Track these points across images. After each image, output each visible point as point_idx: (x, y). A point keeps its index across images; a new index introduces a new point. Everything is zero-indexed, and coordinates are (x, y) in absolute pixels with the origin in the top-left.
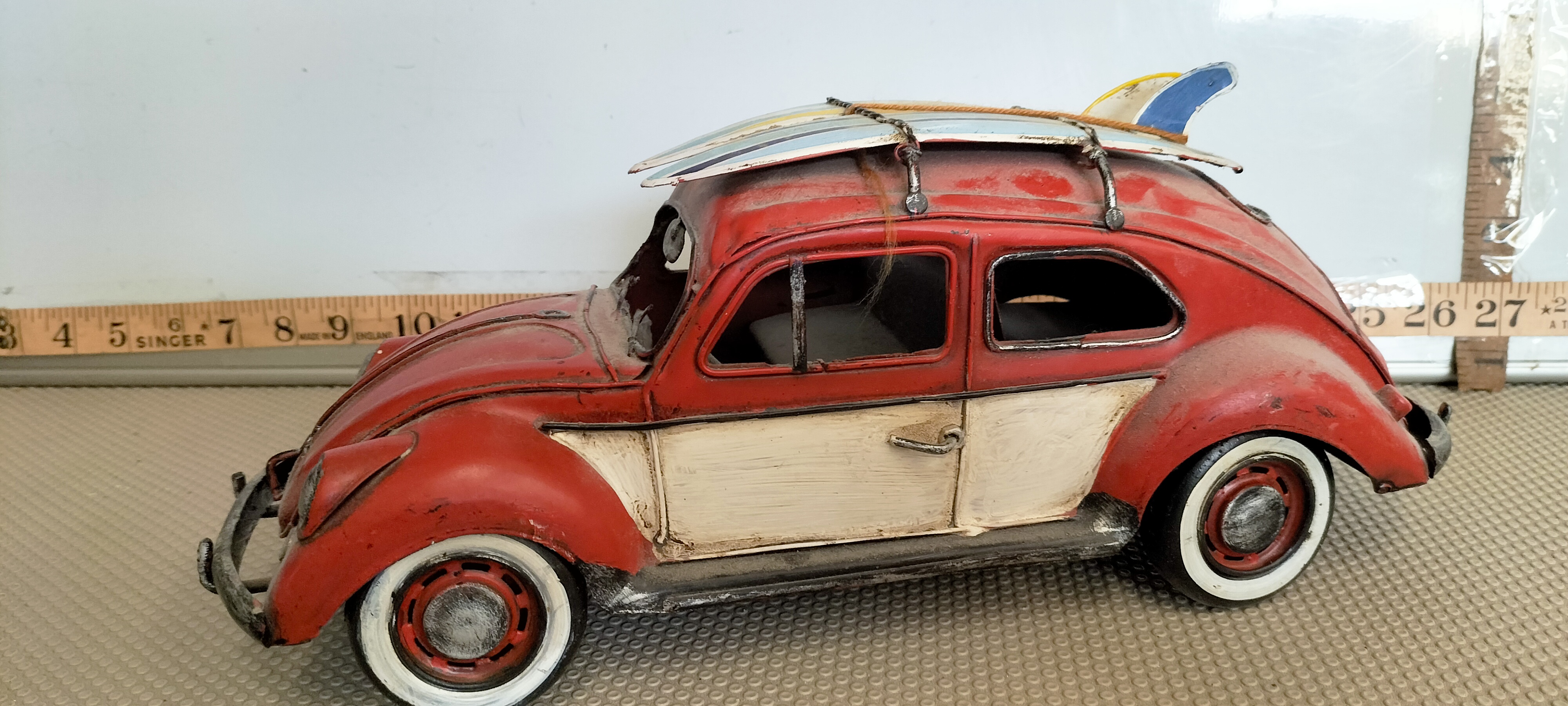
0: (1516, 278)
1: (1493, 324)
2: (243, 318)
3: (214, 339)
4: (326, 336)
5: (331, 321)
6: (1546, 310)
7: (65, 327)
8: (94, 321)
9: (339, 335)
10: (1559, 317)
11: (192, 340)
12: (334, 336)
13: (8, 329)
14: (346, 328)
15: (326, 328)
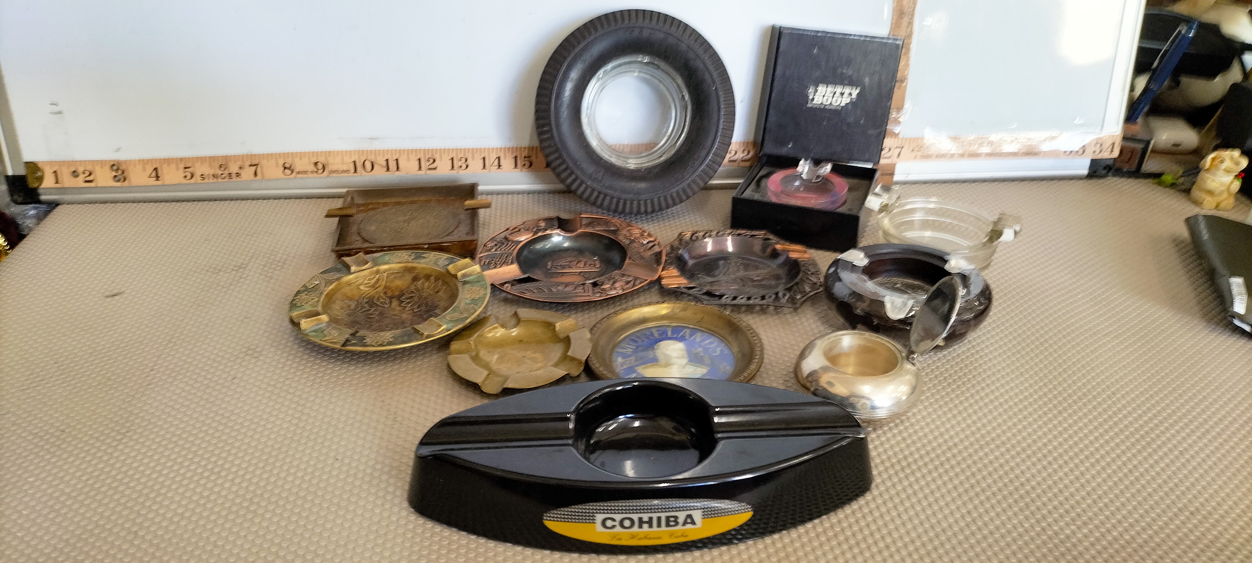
0: (901, 136)
1: (889, 158)
2: (264, 163)
3: (248, 173)
4: (312, 172)
5: (316, 164)
6: (913, 151)
7: (156, 169)
8: (173, 166)
9: (321, 171)
10: (920, 154)
11: (234, 175)
12: (317, 172)
13: (120, 172)
14: (324, 168)
15: (312, 168)
